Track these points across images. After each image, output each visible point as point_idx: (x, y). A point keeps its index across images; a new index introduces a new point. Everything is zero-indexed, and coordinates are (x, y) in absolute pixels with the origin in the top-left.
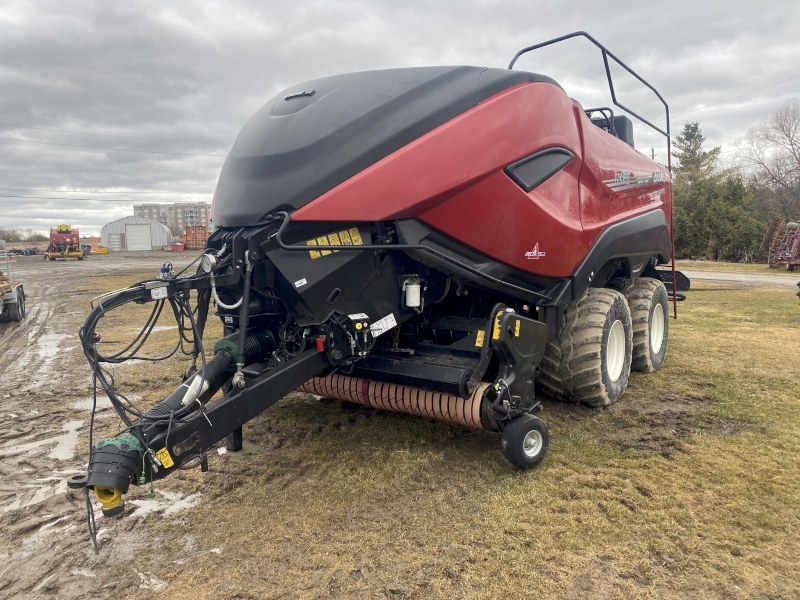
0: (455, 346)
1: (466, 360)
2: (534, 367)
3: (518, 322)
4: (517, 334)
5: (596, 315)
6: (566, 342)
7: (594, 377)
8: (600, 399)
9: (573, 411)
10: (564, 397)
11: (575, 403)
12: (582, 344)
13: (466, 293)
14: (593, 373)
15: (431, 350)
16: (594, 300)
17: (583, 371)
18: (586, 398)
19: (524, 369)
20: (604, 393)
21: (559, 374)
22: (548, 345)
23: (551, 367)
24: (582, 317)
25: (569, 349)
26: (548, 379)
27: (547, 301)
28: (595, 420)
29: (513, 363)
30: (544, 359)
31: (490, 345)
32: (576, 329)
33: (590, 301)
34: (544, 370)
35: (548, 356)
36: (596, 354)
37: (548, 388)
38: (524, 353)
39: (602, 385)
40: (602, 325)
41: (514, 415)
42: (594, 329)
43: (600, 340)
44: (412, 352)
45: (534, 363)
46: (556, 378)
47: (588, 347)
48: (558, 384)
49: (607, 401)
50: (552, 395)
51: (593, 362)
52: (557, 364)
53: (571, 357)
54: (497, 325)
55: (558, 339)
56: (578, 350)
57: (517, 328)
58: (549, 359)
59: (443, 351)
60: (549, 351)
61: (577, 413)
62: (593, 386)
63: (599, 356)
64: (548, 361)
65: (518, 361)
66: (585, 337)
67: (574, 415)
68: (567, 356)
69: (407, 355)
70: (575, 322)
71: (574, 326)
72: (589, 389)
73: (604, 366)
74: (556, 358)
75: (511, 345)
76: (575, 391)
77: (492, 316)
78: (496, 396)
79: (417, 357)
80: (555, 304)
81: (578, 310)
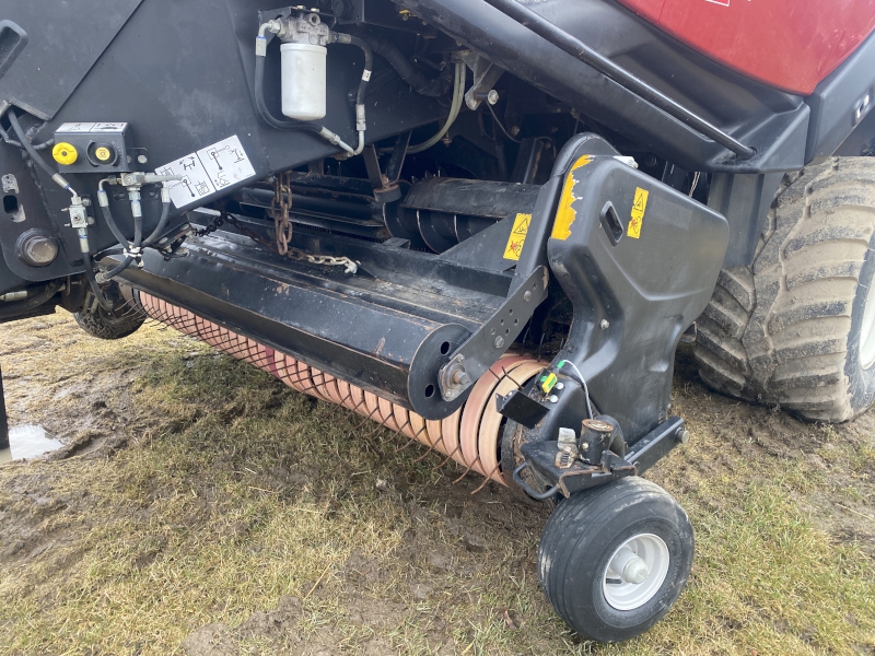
0: (456, 256)
1: (475, 296)
2: (678, 329)
3: (641, 196)
4: (633, 232)
5: (854, 214)
6: (766, 274)
7: (827, 360)
8: (831, 407)
9: (761, 427)
10: (745, 391)
11: (769, 408)
12: (810, 280)
13: (493, 98)
14: (827, 350)
15: (399, 264)
16: (852, 179)
17: (800, 342)
18: (797, 400)
19: (647, 335)
20: (842, 398)
21: (741, 344)
22: (722, 275)
23: (725, 329)
24: (817, 217)
25: (773, 289)
26: (715, 353)
27: (740, 155)
28: (816, 460)
29: (614, 313)
30: (709, 308)
31: (544, 258)
32: (797, 244)
33: (840, 180)
34: (706, 332)
35: (720, 301)
36: (840, 307)
37: (711, 370)
38: (652, 290)
39: (843, 378)
40: (867, 238)
41: (583, 484)
42: (844, 247)
43: (857, 274)
44: (352, 267)
45: (680, 319)
46: (733, 352)
47: (824, 286)
48: (735, 366)
49: (847, 412)
50: (717, 386)
51: (830, 323)
52: (740, 322)
53: (775, 308)
54: (568, 196)
55: (749, 263)
56: (796, 293)
57: (637, 214)
58: (720, 308)
59: (424, 270)
60: (723, 289)
61: (772, 434)
62: (819, 378)
63: (849, 311)
64: (718, 314)
65: (629, 311)
66: (818, 265)
67: (762, 436)
68: (767, 304)
69: (339, 274)
70: (797, 227)
71: (792, 235)
72: (809, 384)
73: (853, 336)
74: (738, 307)
75: (608, 260)
76: (772, 383)
77: (559, 169)
78: (543, 411)
79: (362, 280)
80: (759, 164)
81: (807, 200)
